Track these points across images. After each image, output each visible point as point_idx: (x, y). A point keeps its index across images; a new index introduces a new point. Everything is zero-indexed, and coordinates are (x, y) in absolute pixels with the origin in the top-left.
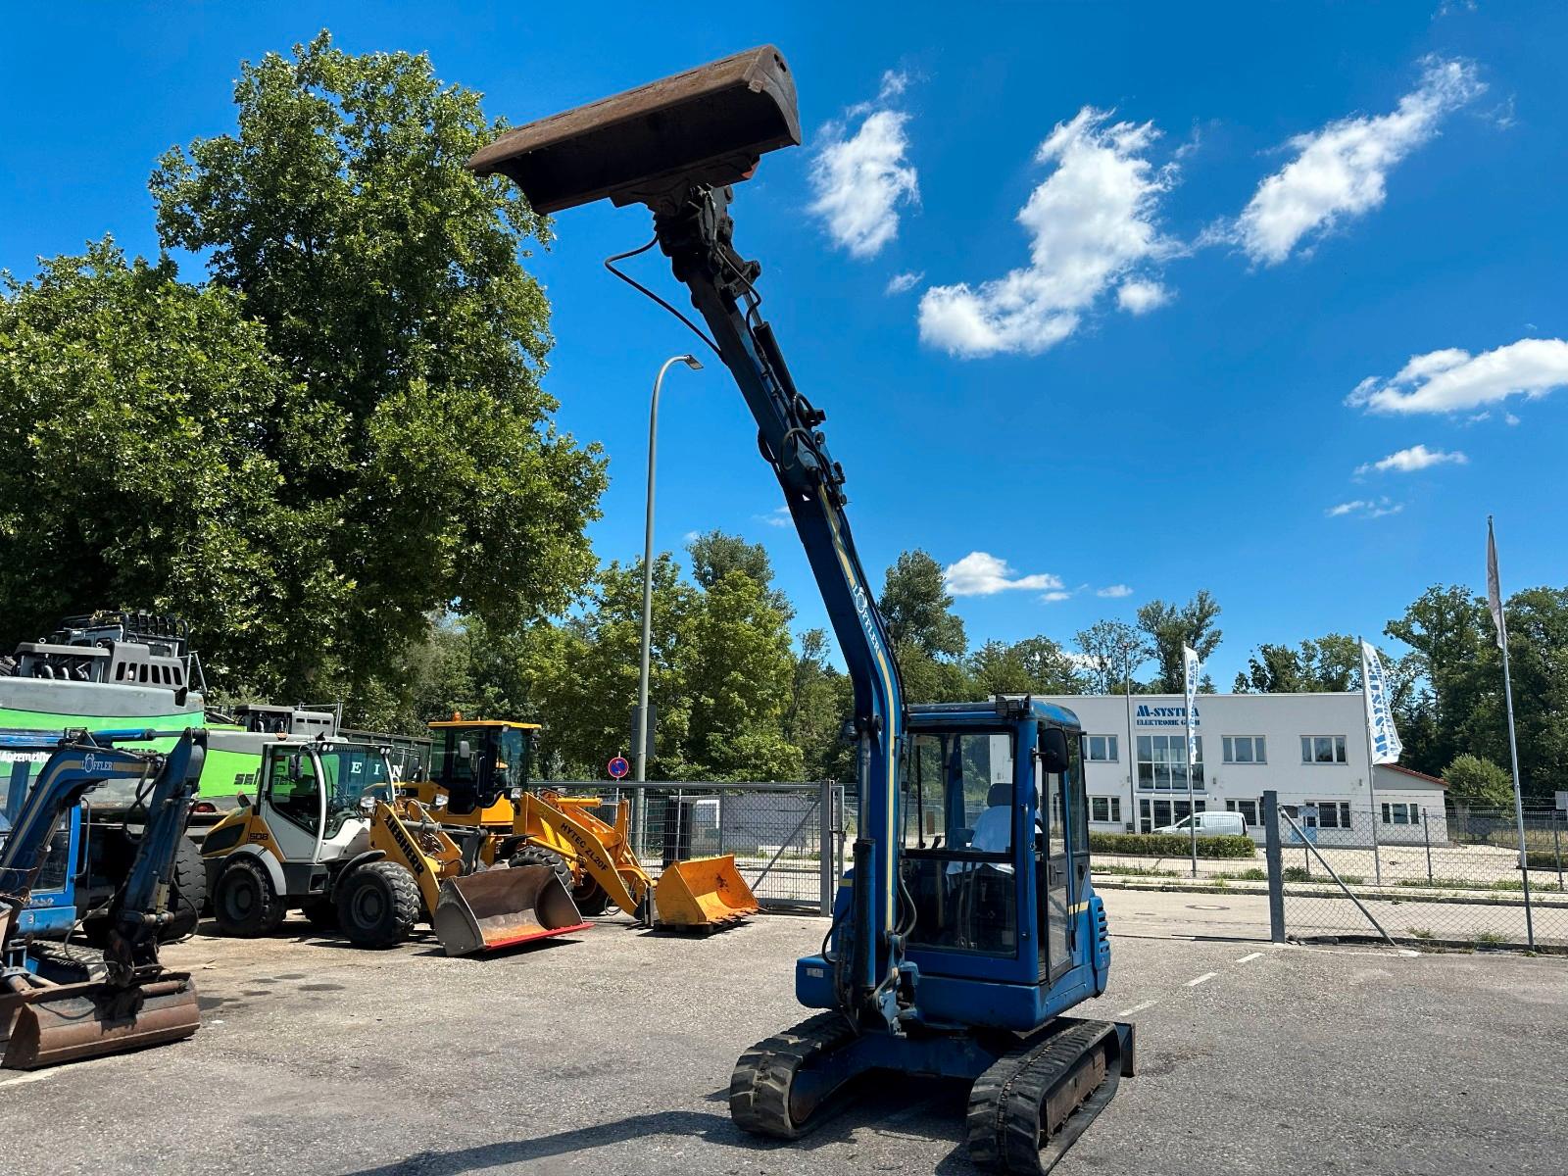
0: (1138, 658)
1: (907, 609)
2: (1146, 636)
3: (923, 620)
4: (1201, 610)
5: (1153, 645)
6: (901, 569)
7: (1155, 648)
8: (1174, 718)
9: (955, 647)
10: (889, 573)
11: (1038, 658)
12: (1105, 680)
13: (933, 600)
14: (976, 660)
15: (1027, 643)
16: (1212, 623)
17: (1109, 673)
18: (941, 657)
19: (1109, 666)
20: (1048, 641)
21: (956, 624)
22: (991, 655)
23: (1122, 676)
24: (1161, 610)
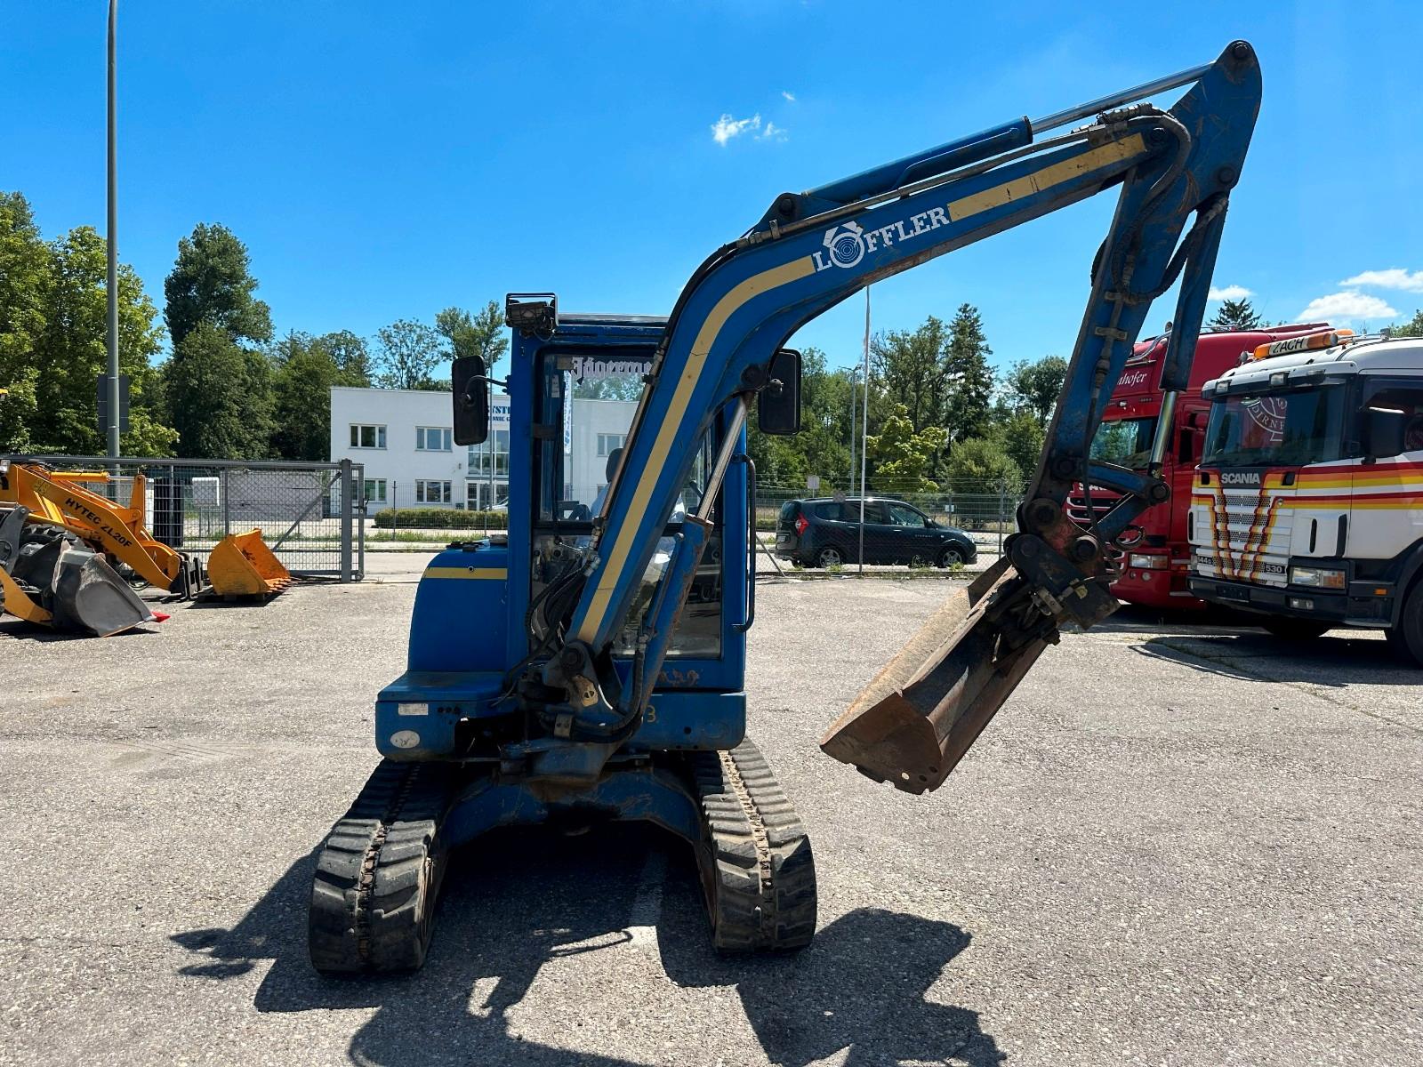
0: (435, 359)
1: (206, 288)
2: (442, 338)
3: (227, 302)
4: (492, 318)
5: (449, 348)
6: (198, 244)
7: (450, 351)
8: (501, 415)
9: (261, 334)
10: (182, 246)
11: (343, 352)
12: (405, 377)
13: (237, 283)
14: (280, 349)
15: (332, 336)
16: (501, 332)
17: (409, 371)
18: (246, 343)
19: (410, 364)
20: (353, 336)
21: (262, 311)
22: (294, 346)
23: (421, 374)
24: (458, 316)
